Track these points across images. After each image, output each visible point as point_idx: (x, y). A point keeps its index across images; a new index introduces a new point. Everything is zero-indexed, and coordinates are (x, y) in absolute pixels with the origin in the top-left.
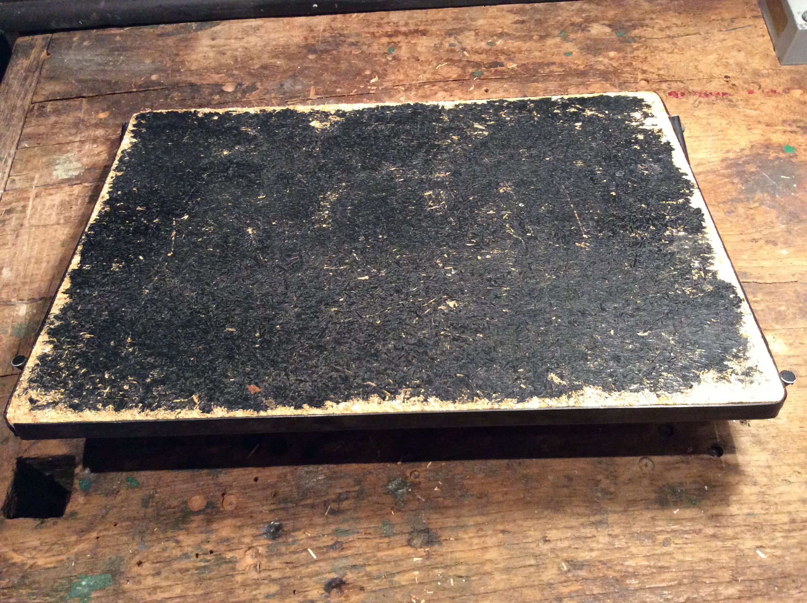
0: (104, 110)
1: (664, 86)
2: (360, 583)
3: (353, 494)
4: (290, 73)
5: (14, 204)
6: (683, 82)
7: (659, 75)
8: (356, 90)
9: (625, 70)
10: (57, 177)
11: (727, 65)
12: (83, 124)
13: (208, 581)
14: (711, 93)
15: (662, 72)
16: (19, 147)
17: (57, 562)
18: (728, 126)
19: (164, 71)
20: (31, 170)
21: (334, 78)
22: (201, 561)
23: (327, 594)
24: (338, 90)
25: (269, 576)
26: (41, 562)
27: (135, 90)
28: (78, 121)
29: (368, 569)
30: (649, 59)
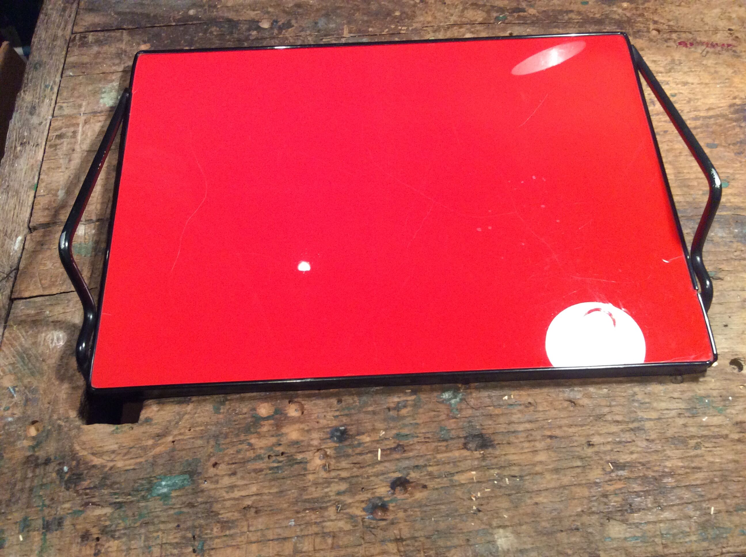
0: (145, 42)
1: (674, 36)
2: (423, 482)
3: (410, 402)
4: (323, 12)
5: (64, 130)
6: (690, 33)
7: (669, 26)
8: (387, 30)
9: (638, 20)
10: (105, 105)
11: (730, 19)
12: (125, 55)
13: (282, 480)
14: (717, 44)
15: (671, 23)
16: (64, 75)
17: (136, 464)
18: (733, 75)
19: (202, 6)
20: (79, 97)
21: (366, 18)
22: (273, 462)
23: (392, 491)
24: (370, 29)
25: (339, 475)
26: (120, 464)
27: (174, 24)
28: (120, 52)
29: (430, 469)
30: (659, 11)
